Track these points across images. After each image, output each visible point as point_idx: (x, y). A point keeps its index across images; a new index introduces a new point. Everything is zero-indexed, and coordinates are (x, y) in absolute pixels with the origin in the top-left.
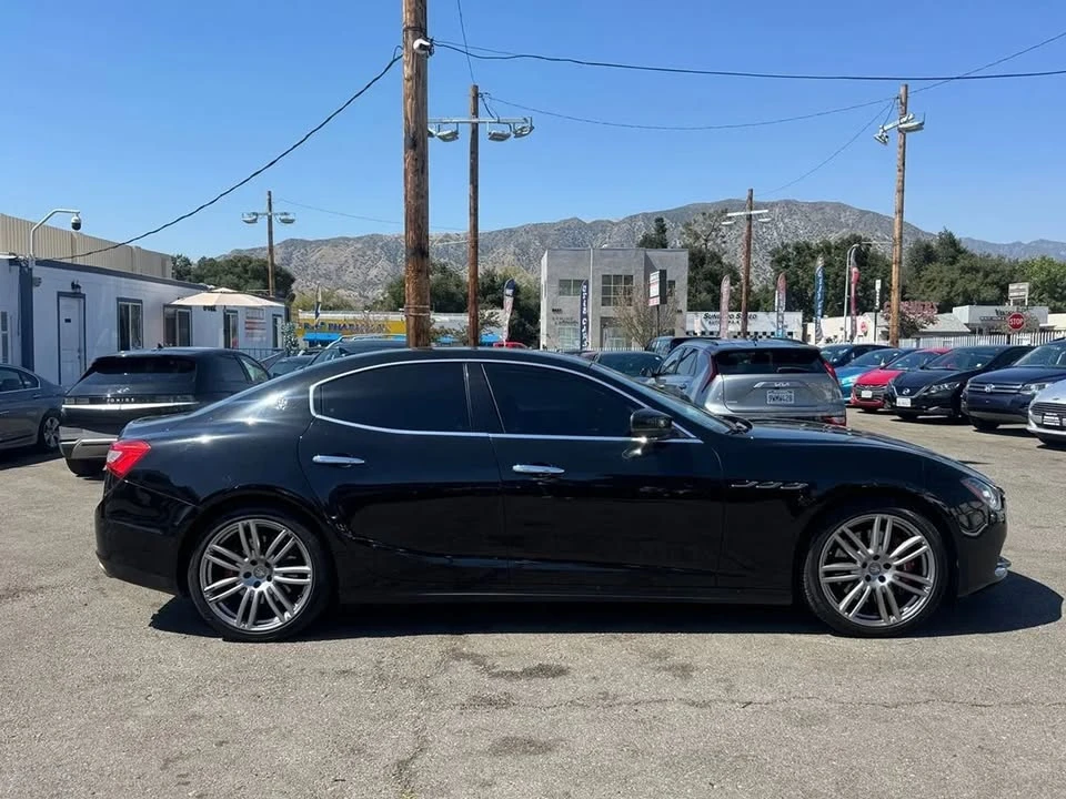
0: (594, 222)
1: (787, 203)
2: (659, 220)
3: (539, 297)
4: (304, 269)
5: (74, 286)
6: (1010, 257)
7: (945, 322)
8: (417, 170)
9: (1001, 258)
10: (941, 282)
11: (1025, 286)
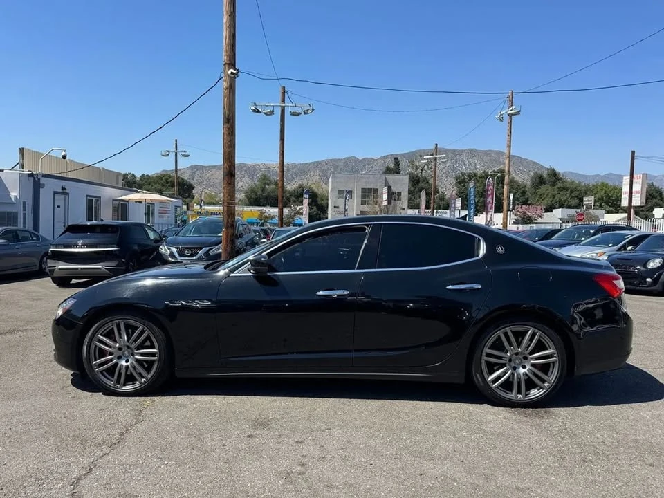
0: (364, 159)
1: (471, 151)
2: (396, 159)
3: (328, 200)
4: (202, 182)
5: (63, 188)
6: (585, 182)
7: (547, 217)
8: (229, 134)
9: (580, 183)
10: (548, 195)
11: (592, 198)
